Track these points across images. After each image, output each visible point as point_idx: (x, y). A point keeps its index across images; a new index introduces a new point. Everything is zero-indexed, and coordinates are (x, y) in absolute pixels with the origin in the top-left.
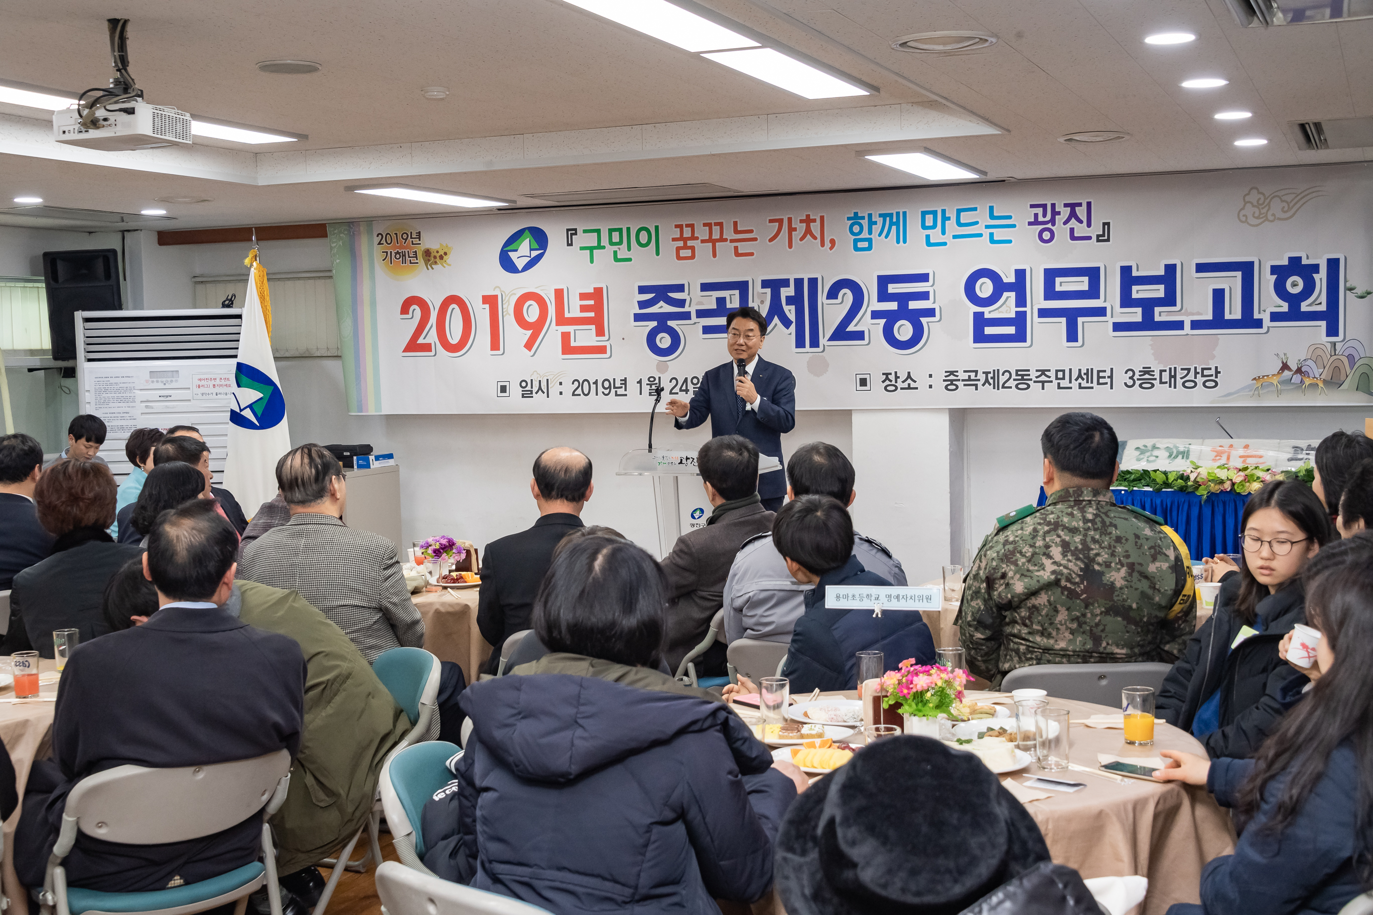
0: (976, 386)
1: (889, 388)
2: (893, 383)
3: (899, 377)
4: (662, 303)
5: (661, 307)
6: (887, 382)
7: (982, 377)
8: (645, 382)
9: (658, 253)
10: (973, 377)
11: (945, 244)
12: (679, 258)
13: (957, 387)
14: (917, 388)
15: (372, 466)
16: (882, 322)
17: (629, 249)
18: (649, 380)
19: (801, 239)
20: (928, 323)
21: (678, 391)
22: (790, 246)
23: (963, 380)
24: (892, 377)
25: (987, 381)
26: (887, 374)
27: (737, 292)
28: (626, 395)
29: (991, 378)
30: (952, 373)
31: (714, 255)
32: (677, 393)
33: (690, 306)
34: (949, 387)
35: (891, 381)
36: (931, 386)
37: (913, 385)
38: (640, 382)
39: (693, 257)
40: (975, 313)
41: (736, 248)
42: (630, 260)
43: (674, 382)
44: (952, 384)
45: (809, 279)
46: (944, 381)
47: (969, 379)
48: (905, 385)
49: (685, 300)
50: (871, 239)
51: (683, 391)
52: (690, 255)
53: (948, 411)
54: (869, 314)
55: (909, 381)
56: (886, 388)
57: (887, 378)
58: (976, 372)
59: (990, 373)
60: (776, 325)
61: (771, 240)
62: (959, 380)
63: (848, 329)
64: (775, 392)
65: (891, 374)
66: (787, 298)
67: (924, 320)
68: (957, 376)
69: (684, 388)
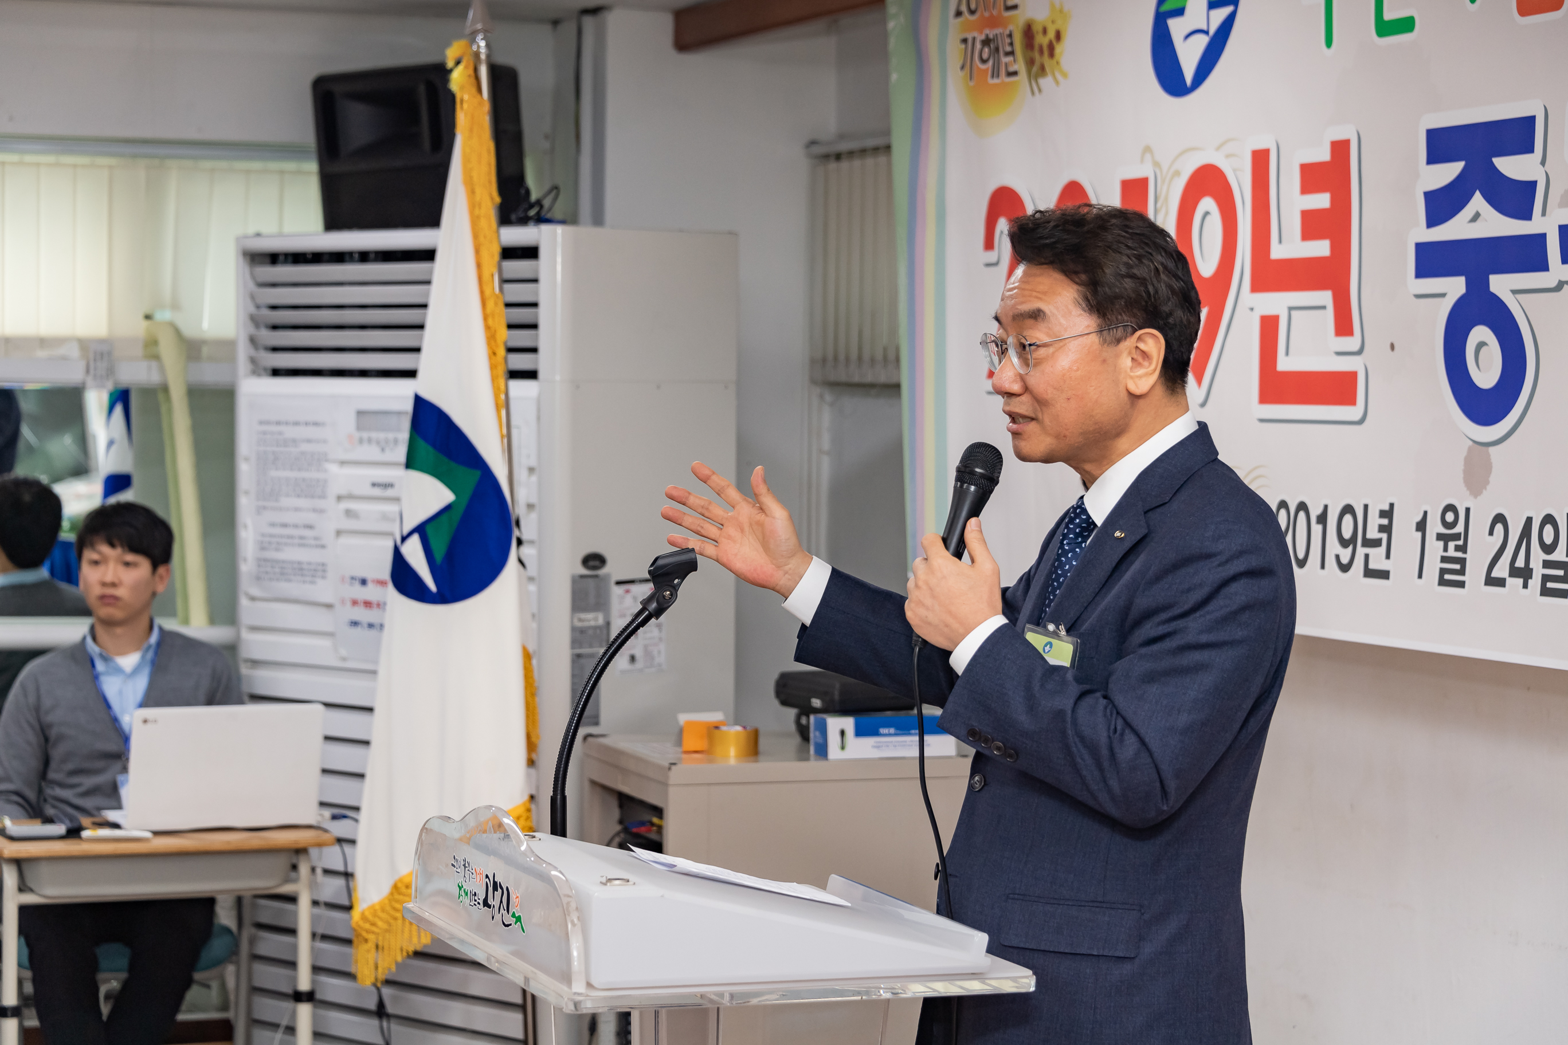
4: (1481, 199)
5: (1480, 215)
8: (1432, 525)
12: (1524, 6)
15: (834, 751)
18: (1441, 516)
21: (1507, 576)
28: (1389, 576)
32: (1505, 585)
33: (1545, 213)
38: (1422, 524)
49: (1533, 188)
51: (1519, 575)
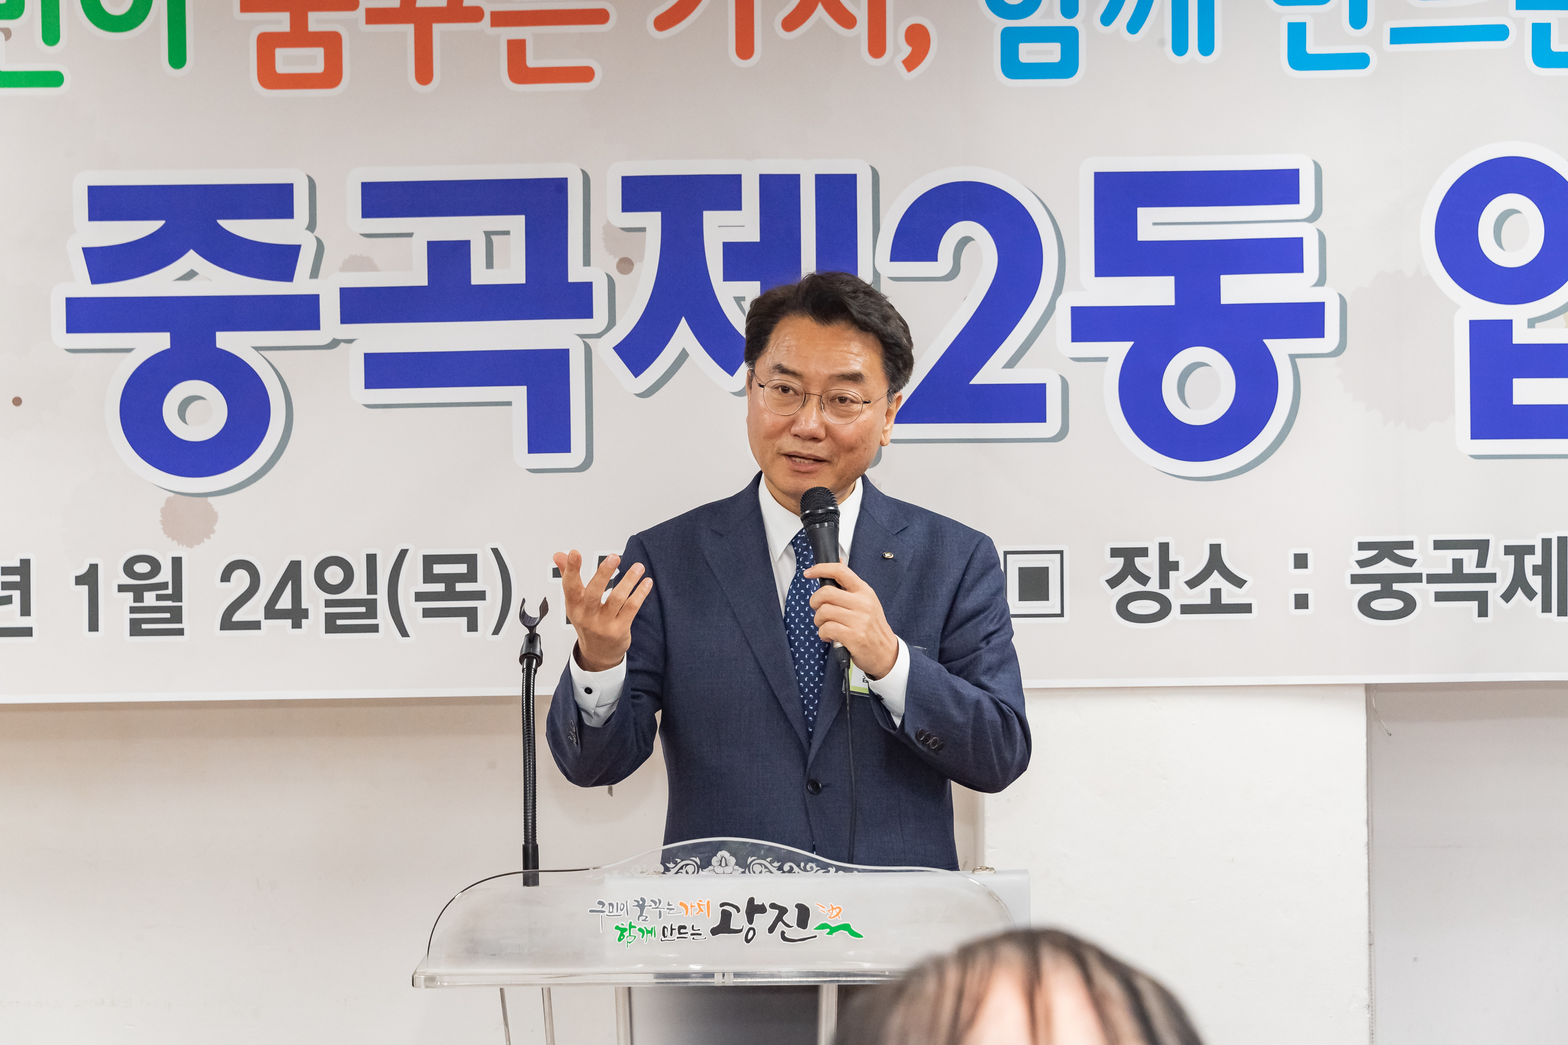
0: (1482, 599)
1: (1134, 607)
2: (1153, 586)
3: (1175, 566)
4: (191, 259)
5: (191, 275)
6: (1130, 585)
7: (1502, 566)
8: (112, 576)
9: (177, 57)
10: (1470, 567)
11: (1360, 61)
12: (269, 77)
13: (1409, 605)
14: (1246, 608)
16: (1118, 351)
17: (51, 34)
18: (128, 568)
19: (791, 23)
20: (1293, 358)
21: (259, 615)
22: (745, 48)
23: (1433, 579)
24: (1148, 565)
25: (1519, 581)
26: (1129, 555)
27: (516, 224)
28: (27, 632)
29: (1536, 570)
30: (1386, 550)
31: (424, 73)
32: (255, 625)
33: (315, 274)
34: (1377, 605)
35: (1143, 579)
36: (1301, 602)
37: (1230, 595)
38: (89, 578)
39: (331, 77)
40: (1475, 326)
41: (517, 49)
42: (53, 79)
43: (241, 580)
44: (1387, 592)
45: (821, 180)
46: (1356, 579)
47: (1458, 574)
48: (1201, 595)
49: (293, 251)
50: (1073, 33)
51: (283, 614)
52: (319, 67)
53: (1362, 694)
54: (1062, 322)
55: (1216, 580)
56: (1122, 608)
57: (1129, 570)
58: (1482, 547)
59: (1530, 550)
60: (683, 356)
61: (664, 22)
62: (1416, 578)
63: (980, 378)
64: (951, 623)
65: (1143, 552)
66: (730, 249)
67: (1280, 349)
68: (1410, 562)
69: (285, 602)
